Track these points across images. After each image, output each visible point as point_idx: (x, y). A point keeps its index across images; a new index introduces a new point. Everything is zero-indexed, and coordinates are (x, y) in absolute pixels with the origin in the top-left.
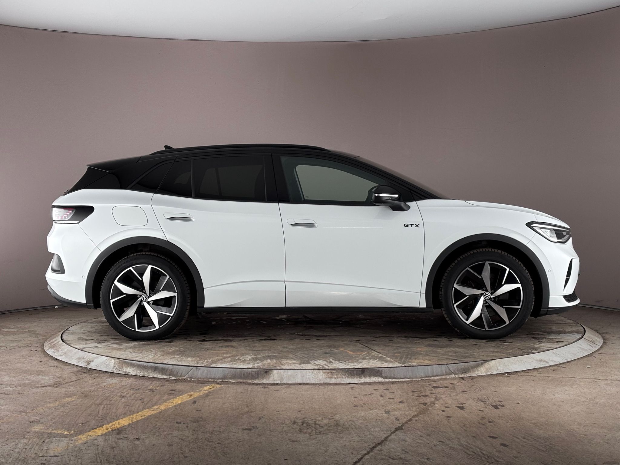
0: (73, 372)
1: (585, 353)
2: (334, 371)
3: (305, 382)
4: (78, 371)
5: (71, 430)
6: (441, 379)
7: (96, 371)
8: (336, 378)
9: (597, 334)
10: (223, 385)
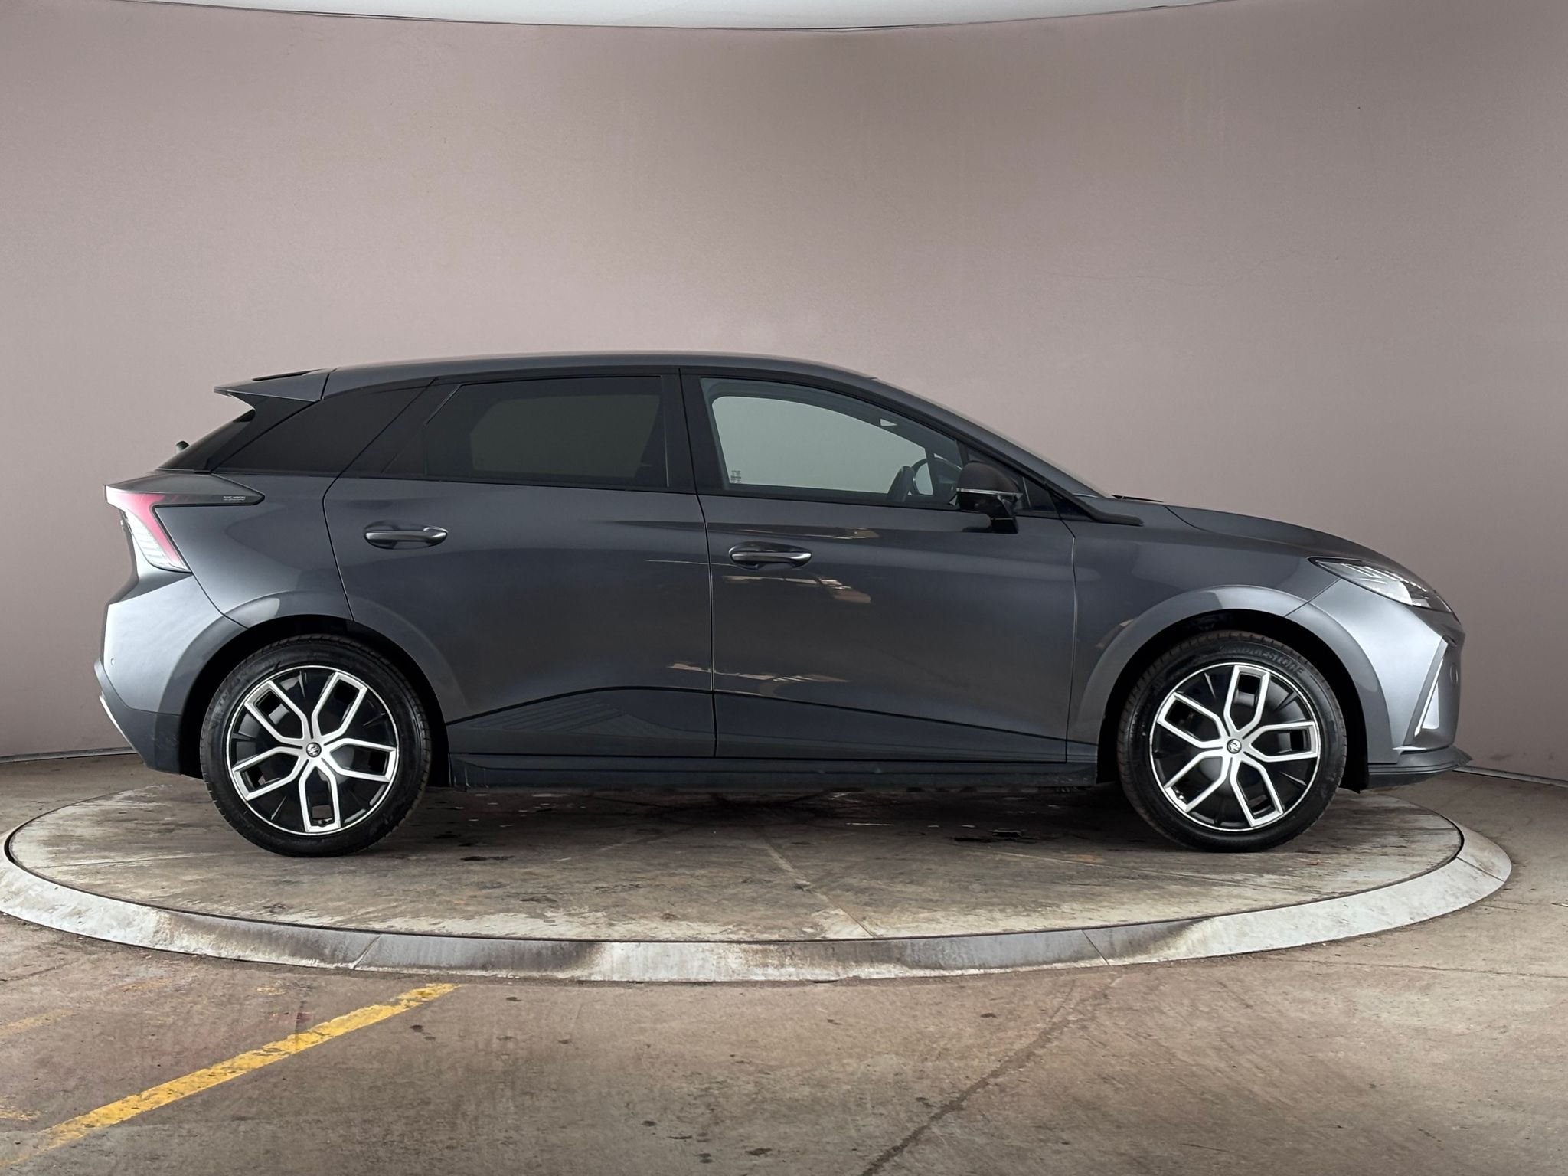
0: (38, 948)
1: (1461, 899)
2: (772, 947)
3: (693, 978)
4: (54, 944)
5: (35, 1110)
6: (1068, 971)
7: (104, 944)
8: (776, 967)
9: (1494, 847)
10: (460, 986)
